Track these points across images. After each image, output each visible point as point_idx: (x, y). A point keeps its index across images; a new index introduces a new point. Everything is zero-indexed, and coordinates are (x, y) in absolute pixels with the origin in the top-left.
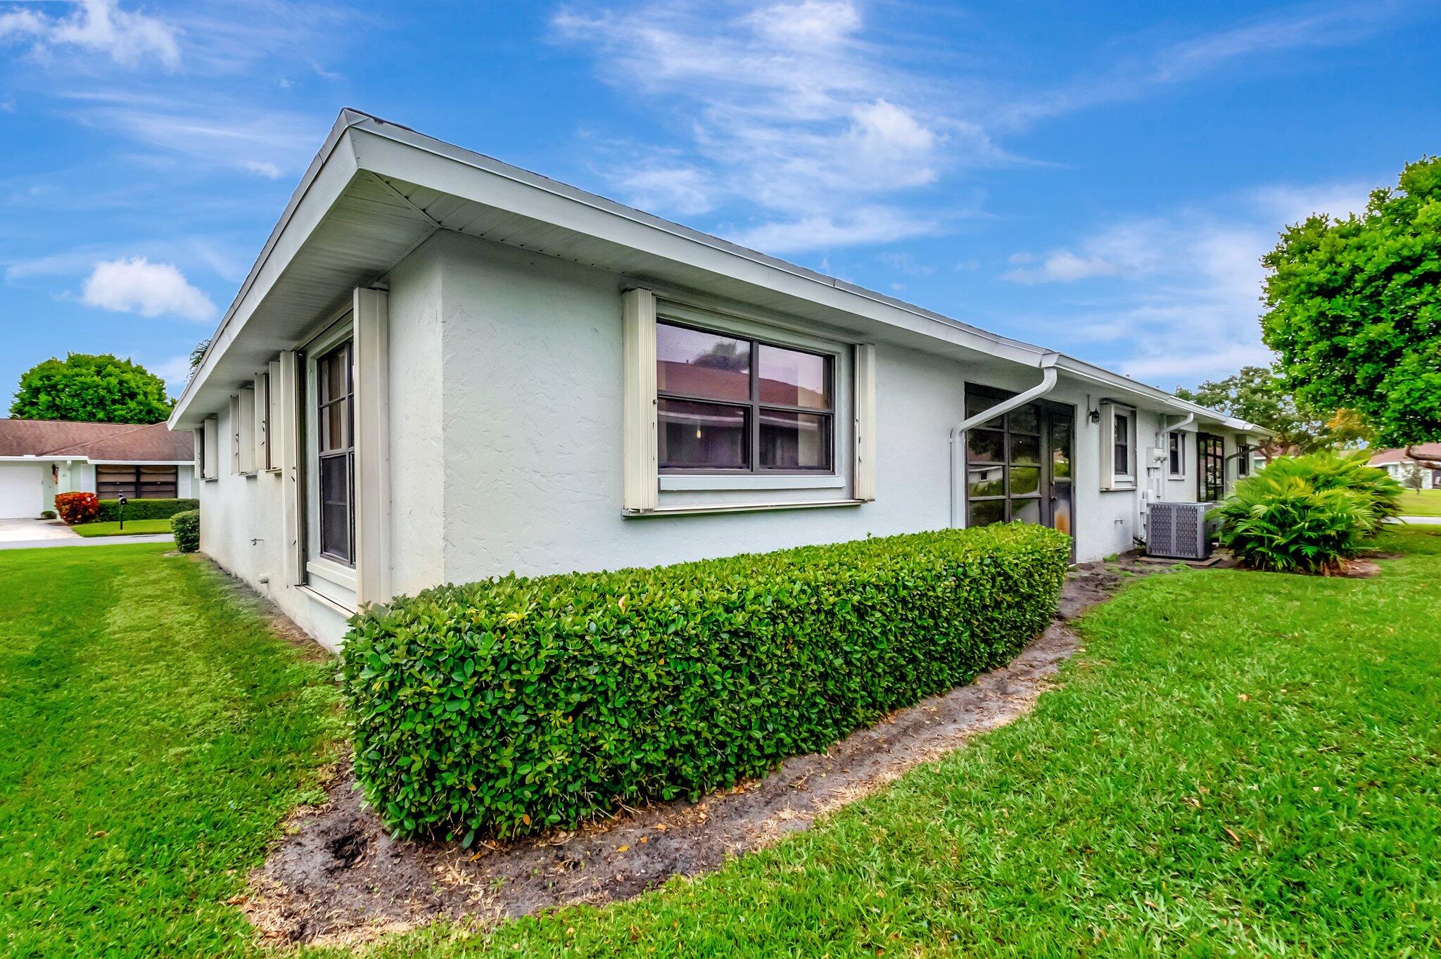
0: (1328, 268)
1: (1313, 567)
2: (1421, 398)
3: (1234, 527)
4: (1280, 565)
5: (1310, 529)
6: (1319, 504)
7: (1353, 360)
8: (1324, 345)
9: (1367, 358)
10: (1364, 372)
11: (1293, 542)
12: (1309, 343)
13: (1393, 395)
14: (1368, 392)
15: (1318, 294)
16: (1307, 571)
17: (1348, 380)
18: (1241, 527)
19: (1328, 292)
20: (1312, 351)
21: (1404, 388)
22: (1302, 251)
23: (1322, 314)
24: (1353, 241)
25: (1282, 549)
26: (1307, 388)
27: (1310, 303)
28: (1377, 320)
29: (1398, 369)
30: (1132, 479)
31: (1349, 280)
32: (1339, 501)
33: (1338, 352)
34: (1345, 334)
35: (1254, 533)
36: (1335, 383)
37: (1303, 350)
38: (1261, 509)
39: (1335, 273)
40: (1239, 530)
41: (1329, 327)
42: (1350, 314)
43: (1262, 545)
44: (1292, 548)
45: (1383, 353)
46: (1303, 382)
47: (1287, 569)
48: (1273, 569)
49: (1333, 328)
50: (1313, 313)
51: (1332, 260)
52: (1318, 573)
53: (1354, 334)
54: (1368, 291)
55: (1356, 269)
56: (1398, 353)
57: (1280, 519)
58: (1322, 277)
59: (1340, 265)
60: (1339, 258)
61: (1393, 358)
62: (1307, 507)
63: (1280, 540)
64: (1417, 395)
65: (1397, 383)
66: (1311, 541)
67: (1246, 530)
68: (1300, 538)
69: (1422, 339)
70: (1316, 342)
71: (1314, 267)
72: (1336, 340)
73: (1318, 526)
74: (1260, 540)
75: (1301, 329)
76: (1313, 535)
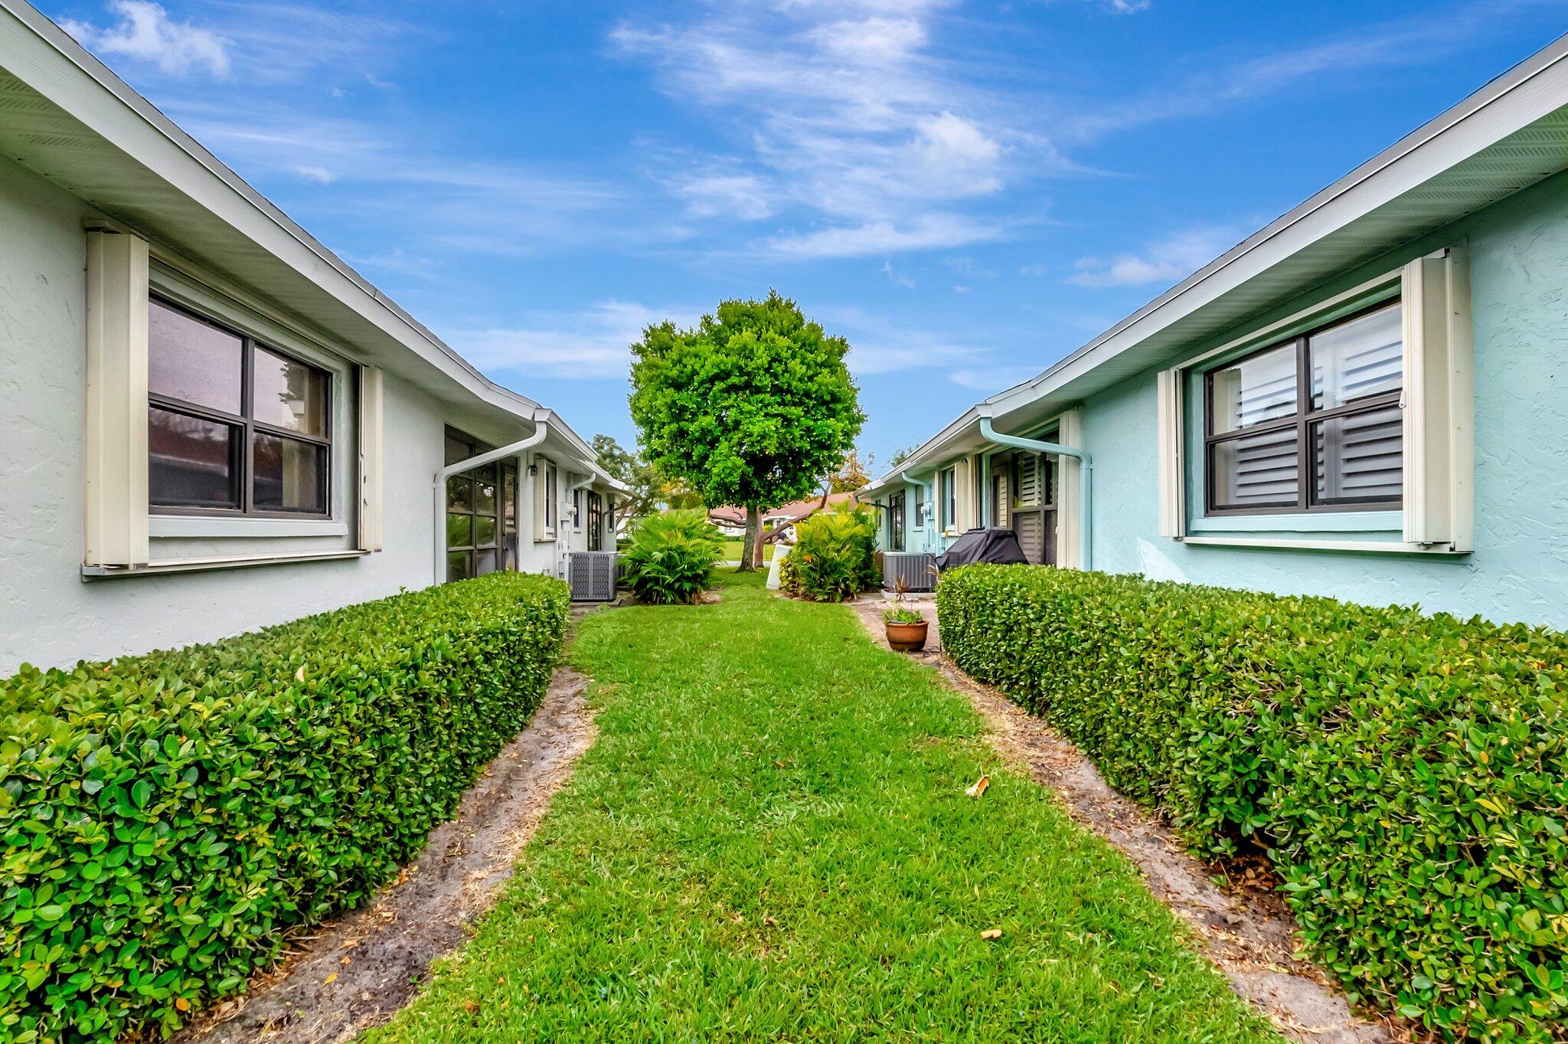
0: (678, 367)
1: (688, 599)
2: (730, 474)
3: (640, 570)
4: (670, 599)
5: (688, 570)
6: (690, 550)
7: (691, 441)
8: (674, 427)
9: (699, 441)
10: (698, 451)
11: (678, 580)
12: (664, 424)
13: (715, 471)
14: (698, 467)
15: (670, 385)
16: (684, 601)
17: (688, 456)
18: (644, 570)
19: (678, 386)
20: (666, 430)
21: (720, 465)
22: (661, 350)
23: (674, 402)
24: (692, 349)
25: (670, 587)
26: (662, 459)
27: (667, 391)
28: (706, 413)
29: (717, 452)
30: (552, 531)
31: (691, 378)
32: (703, 547)
33: (682, 433)
34: (687, 420)
35: (653, 575)
36: (679, 457)
37: (659, 429)
38: (658, 555)
39: (682, 372)
40: (643, 572)
41: (678, 413)
42: (692, 406)
43: (657, 584)
44: (677, 585)
45: (709, 439)
46: (659, 455)
47: (674, 602)
48: (664, 603)
49: (680, 414)
50: (669, 400)
51: (680, 361)
52: (690, 603)
53: (692, 421)
54: (701, 390)
55: (695, 373)
56: (716, 440)
57: (668, 564)
58: (674, 373)
59: (685, 366)
60: (685, 361)
61: (713, 443)
62: (683, 553)
63: (670, 579)
64: (728, 471)
65: (717, 462)
66: (688, 579)
67: (648, 573)
68: (683, 578)
69: (730, 431)
70: (669, 423)
71: (669, 364)
72: (682, 424)
73: (692, 567)
74: (656, 580)
75: (660, 412)
76: (689, 574)
